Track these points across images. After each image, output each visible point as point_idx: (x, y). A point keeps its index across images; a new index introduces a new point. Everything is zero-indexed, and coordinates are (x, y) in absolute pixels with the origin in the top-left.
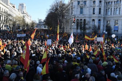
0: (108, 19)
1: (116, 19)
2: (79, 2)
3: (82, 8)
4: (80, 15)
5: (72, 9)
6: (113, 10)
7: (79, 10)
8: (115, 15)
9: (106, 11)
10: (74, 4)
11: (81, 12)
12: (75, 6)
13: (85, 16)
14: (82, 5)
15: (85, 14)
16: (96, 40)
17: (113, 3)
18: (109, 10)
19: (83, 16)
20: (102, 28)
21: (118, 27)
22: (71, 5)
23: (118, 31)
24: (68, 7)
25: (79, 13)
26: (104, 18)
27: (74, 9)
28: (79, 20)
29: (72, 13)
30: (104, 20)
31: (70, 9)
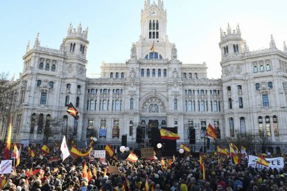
0: (91, 117)
1: (103, 117)
2: (39, 82)
3: (44, 94)
4: (39, 105)
5: (23, 92)
6: (98, 102)
7: (39, 95)
8: (101, 111)
9: (88, 102)
10: (28, 84)
11: (43, 101)
12: (30, 88)
13: (50, 108)
14: (46, 87)
15: (50, 104)
16: (92, 156)
17: (99, 92)
18: (92, 102)
19: (46, 108)
20: (79, 131)
21: (105, 131)
22: (21, 84)
23: (105, 137)
25: (37, 101)
26: (84, 114)
27: (27, 94)
29: (22, 100)
30: (84, 117)
31: (19, 91)
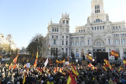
0: (72, 49)
1: (77, 48)
2: (53, 36)
3: (55, 40)
4: (53, 45)
5: (48, 40)
6: (75, 42)
7: (53, 41)
8: (76, 46)
9: (71, 43)
10: (49, 37)
11: (55, 43)
12: (50, 38)
13: (57, 46)
14: (55, 38)
15: (57, 44)
16: (64, 64)
17: (75, 38)
18: (73, 42)
19: (56, 46)
20: (68, 54)
21: (78, 54)
22: (47, 38)
23: (78, 56)
24: (46, 39)
25: (53, 43)
26: (70, 48)
27: (49, 41)
28: (53, 49)
29: (48, 43)
30: (70, 49)
31: (47, 40)
